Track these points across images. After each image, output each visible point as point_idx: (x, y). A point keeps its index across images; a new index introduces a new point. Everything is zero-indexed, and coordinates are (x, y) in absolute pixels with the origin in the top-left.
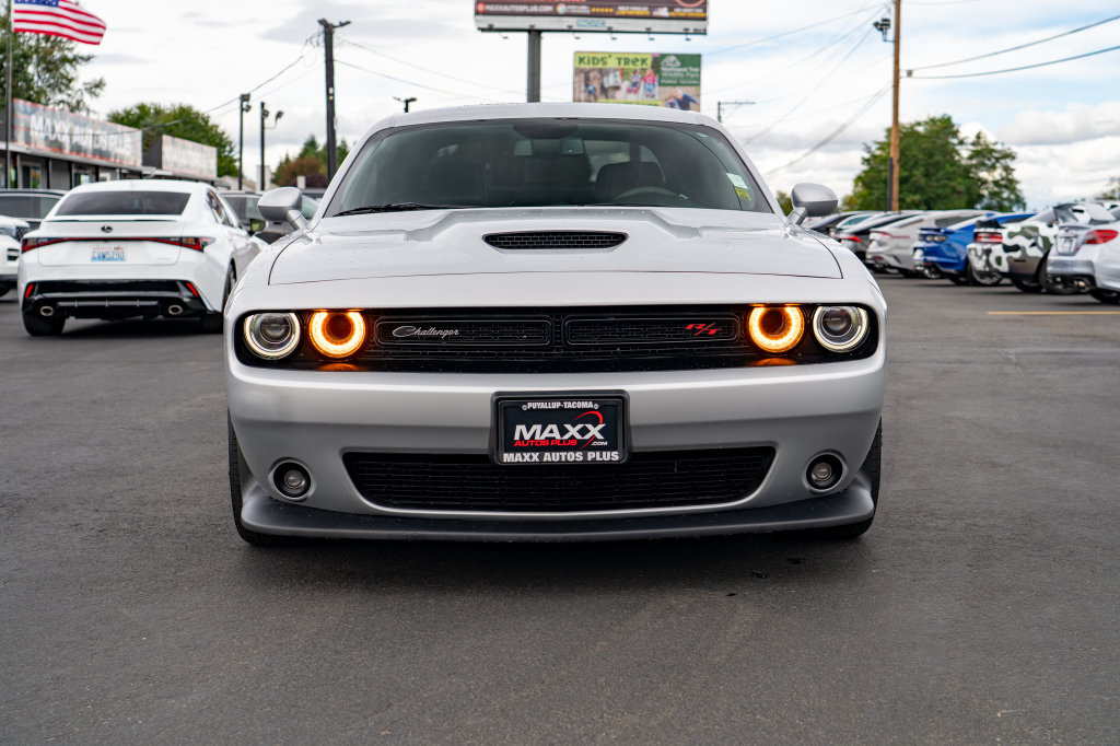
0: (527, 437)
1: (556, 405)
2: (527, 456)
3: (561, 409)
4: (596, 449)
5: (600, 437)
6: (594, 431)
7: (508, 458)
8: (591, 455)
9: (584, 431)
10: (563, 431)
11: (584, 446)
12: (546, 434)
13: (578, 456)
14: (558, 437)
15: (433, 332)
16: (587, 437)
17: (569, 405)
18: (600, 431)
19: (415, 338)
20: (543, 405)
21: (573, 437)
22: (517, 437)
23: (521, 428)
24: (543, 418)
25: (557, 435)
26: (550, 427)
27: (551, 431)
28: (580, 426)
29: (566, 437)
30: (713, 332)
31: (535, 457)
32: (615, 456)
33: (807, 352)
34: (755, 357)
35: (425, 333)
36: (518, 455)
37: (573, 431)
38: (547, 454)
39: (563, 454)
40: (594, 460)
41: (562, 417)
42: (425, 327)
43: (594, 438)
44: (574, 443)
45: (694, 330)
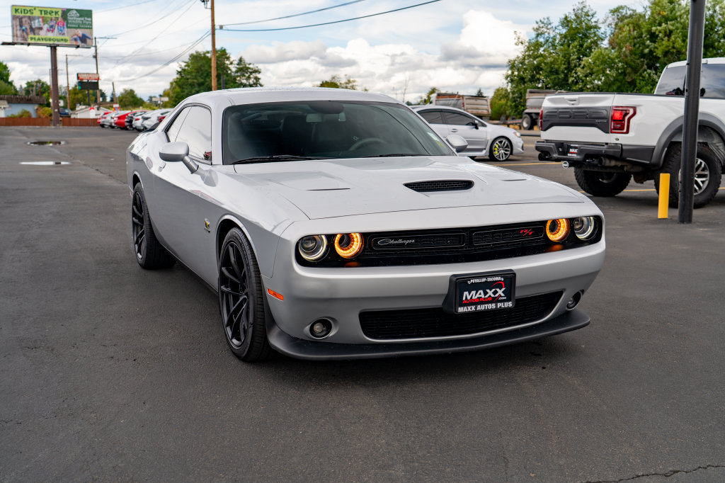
0: (469, 298)
1: (484, 280)
2: (469, 308)
3: (486, 282)
4: (501, 301)
5: (503, 295)
6: (500, 292)
7: (461, 310)
8: (499, 305)
9: (495, 293)
10: (486, 293)
11: (495, 300)
12: (478, 296)
13: (491, 306)
14: (483, 297)
15: (400, 241)
16: (497, 295)
17: (490, 279)
18: (503, 292)
20: (477, 281)
21: (490, 296)
22: (464, 299)
23: (466, 293)
24: (476, 287)
25: (483, 296)
26: (480, 291)
27: (480, 294)
28: (493, 290)
29: (487, 296)
30: (531, 234)
31: (473, 308)
32: (510, 304)
33: (571, 242)
35: (396, 242)
36: (465, 308)
37: (490, 293)
38: (479, 306)
39: (486, 305)
40: (500, 307)
41: (485, 286)
43: (500, 296)
44: (490, 299)
45: (524, 233)
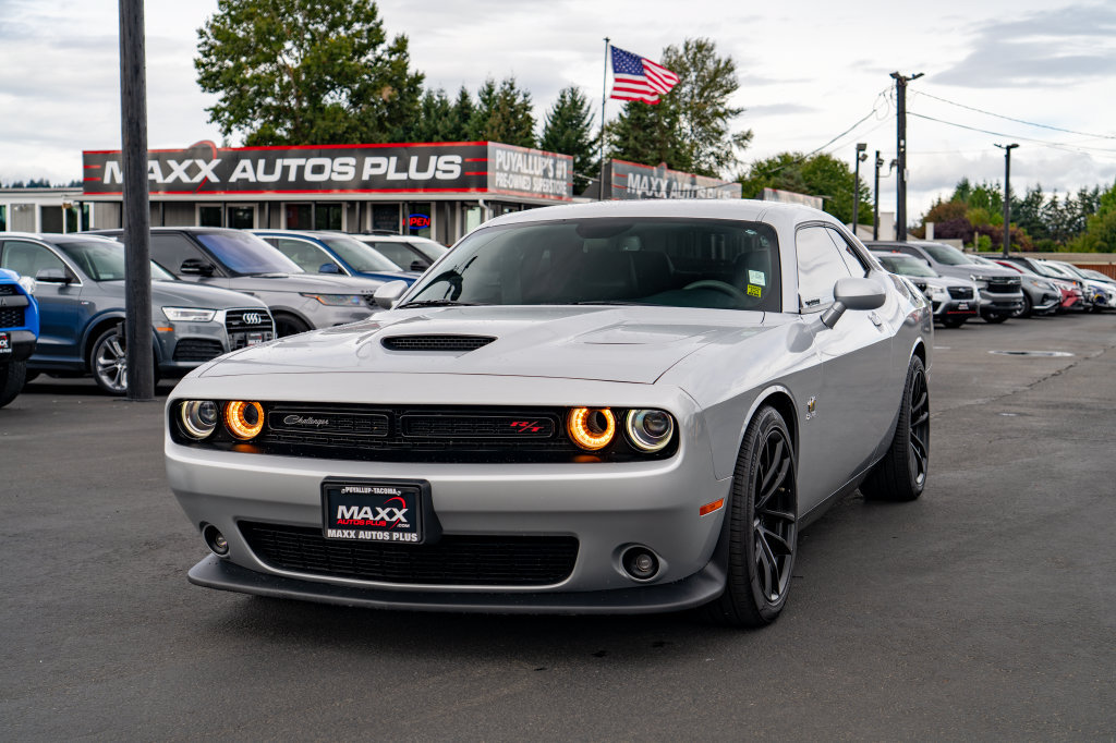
0: (347, 516)
1: (368, 490)
2: (346, 533)
3: (372, 494)
4: (400, 530)
5: (404, 520)
6: (399, 514)
7: (332, 533)
8: (396, 536)
9: (391, 514)
10: (375, 514)
11: (391, 527)
12: (362, 515)
13: (383, 536)
14: (371, 518)
15: (310, 421)
16: (394, 519)
17: (378, 491)
18: (404, 515)
19: (298, 426)
20: (357, 490)
21: (382, 519)
22: (339, 517)
23: (342, 508)
24: (360, 501)
25: (370, 516)
26: (365, 509)
27: (366, 513)
28: (388, 510)
29: (378, 518)
30: (535, 429)
31: (352, 533)
32: (413, 537)
33: (621, 451)
34: (571, 453)
35: (305, 421)
36: (339, 531)
37: (383, 514)
38: (361, 532)
39: (374, 533)
40: (398, 539)
41: (374, 501)
42: (306, 417)
43: (399, 521)
44: (385, 524)
45: (518, 427)
